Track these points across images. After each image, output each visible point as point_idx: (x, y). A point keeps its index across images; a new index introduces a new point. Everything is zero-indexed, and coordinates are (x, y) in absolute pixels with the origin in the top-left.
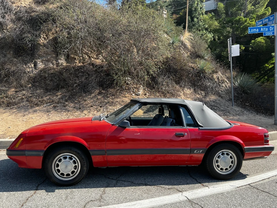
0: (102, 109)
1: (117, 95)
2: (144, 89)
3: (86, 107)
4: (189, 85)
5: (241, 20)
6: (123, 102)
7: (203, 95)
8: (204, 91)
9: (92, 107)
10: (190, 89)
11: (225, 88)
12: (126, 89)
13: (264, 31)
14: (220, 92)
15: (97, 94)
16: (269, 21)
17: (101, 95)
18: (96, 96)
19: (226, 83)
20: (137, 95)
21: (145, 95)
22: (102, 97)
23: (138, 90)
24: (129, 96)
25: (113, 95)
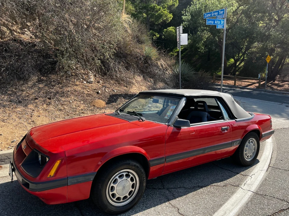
0: (52, 101)
1: (64, 83)
2: (95, 76)
3: (28, 100)
4: (138, 72)
5: (155, 7)
6: (75, 91)
7: (153, 82)
8: (153, 78)
9: (37, 99)
10: (140, 76)
11: (168, 75)
12: (72, 75)
13: (217, 24)
14: (166, 79)
15: (37, 82)
16: (218, 14)
17: (43, 83)
18: (35, 84)
19: (168, 70)
20: (89, 83)
21: (98, 82)
22: (46, 85)
23: (88, 77)
24: (80, 84)
25: (59, 83)
